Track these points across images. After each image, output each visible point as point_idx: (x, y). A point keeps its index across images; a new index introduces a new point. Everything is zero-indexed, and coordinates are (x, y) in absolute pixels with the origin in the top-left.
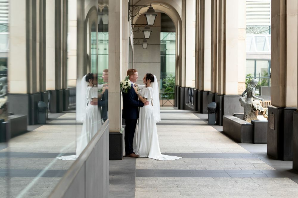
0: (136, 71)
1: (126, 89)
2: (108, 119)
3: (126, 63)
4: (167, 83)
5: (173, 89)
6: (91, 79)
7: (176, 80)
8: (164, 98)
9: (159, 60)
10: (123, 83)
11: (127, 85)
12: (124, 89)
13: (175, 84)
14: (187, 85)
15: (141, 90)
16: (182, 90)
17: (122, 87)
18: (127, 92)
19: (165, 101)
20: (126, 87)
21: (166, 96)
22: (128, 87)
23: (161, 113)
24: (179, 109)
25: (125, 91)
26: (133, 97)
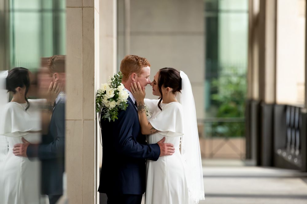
0: (146, 65)
1: (113, 110)
2: (64, 198)
3: (110, 36)
4: (224, 93)
5: (242, 108)
6: (21, 86)
7: (250, 82)
8: (214, 135)
9: (200, 27)
10: (105, 93)
11: (115, 98)
12: (105, 108)
13: (247, 96)
14: (282, 99)
15: (151, 113)
16: (266, 112)
17: (100, 103)
18: (115, 117)
19: (217, 142)
20: (113, 104)
21: (220, 129)
22: (117, 103)
23: (205, 176)
24: (259, 164)
25: (111, 116)
26: (130, 134)
